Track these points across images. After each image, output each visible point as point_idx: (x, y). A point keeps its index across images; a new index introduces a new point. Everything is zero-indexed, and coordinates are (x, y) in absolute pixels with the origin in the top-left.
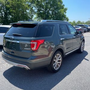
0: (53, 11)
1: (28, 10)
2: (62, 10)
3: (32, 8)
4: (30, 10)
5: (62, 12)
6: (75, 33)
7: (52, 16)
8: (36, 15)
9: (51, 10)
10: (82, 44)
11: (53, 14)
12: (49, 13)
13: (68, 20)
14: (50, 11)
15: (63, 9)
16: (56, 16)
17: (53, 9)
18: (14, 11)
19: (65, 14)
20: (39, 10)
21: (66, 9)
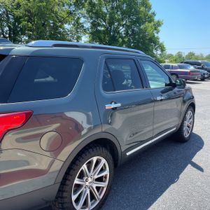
0: (128, 27)
1: (69, 24)
2: (150, 25)
3: (79, 18)
4: (74, 25)
5: (150, 30)
6: (166, 85)
7: (126, 40)
8: (87, 35)
9: (123, 26)
10: (188, 116)
11: (127, 33)
12: (118, 33)
13: (163, 49)
14: (121, 28)
15: (153, 23)
16: (134, 39)
17: (128, 24)
18: (30, 25)
19: (156, 35)
20: (94, 25)
21: (159, 24)
